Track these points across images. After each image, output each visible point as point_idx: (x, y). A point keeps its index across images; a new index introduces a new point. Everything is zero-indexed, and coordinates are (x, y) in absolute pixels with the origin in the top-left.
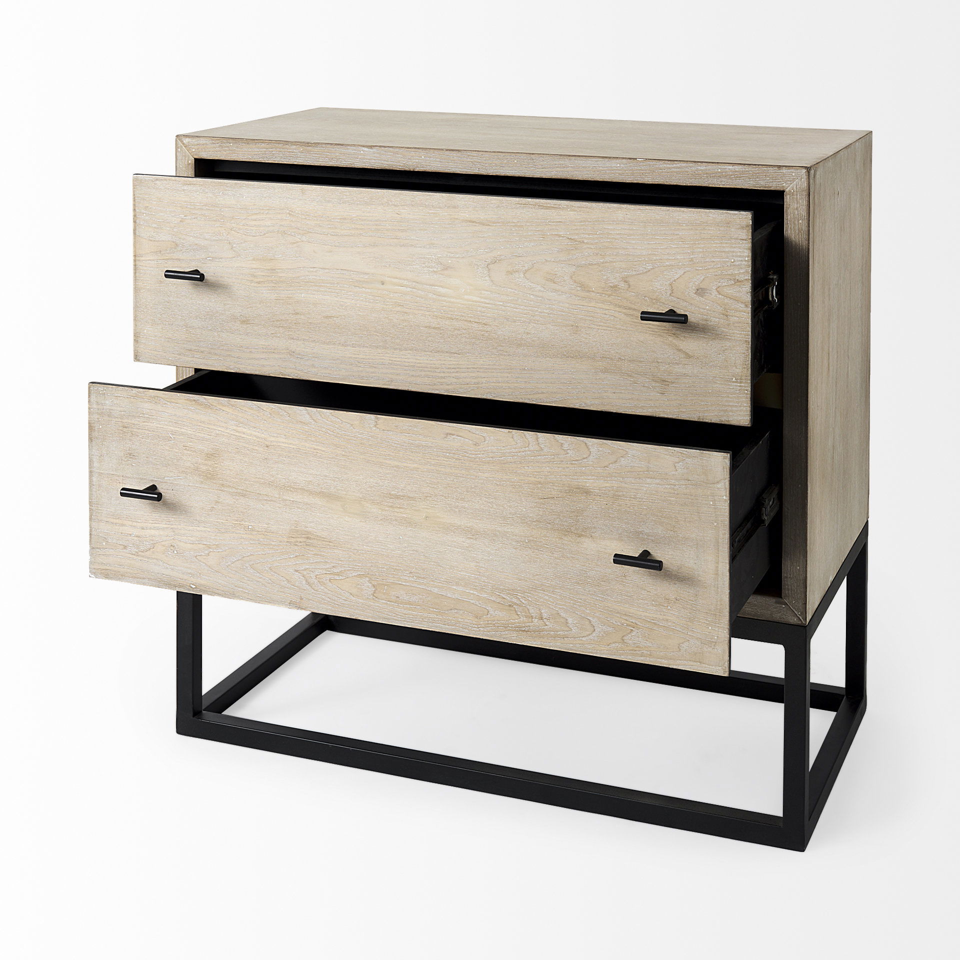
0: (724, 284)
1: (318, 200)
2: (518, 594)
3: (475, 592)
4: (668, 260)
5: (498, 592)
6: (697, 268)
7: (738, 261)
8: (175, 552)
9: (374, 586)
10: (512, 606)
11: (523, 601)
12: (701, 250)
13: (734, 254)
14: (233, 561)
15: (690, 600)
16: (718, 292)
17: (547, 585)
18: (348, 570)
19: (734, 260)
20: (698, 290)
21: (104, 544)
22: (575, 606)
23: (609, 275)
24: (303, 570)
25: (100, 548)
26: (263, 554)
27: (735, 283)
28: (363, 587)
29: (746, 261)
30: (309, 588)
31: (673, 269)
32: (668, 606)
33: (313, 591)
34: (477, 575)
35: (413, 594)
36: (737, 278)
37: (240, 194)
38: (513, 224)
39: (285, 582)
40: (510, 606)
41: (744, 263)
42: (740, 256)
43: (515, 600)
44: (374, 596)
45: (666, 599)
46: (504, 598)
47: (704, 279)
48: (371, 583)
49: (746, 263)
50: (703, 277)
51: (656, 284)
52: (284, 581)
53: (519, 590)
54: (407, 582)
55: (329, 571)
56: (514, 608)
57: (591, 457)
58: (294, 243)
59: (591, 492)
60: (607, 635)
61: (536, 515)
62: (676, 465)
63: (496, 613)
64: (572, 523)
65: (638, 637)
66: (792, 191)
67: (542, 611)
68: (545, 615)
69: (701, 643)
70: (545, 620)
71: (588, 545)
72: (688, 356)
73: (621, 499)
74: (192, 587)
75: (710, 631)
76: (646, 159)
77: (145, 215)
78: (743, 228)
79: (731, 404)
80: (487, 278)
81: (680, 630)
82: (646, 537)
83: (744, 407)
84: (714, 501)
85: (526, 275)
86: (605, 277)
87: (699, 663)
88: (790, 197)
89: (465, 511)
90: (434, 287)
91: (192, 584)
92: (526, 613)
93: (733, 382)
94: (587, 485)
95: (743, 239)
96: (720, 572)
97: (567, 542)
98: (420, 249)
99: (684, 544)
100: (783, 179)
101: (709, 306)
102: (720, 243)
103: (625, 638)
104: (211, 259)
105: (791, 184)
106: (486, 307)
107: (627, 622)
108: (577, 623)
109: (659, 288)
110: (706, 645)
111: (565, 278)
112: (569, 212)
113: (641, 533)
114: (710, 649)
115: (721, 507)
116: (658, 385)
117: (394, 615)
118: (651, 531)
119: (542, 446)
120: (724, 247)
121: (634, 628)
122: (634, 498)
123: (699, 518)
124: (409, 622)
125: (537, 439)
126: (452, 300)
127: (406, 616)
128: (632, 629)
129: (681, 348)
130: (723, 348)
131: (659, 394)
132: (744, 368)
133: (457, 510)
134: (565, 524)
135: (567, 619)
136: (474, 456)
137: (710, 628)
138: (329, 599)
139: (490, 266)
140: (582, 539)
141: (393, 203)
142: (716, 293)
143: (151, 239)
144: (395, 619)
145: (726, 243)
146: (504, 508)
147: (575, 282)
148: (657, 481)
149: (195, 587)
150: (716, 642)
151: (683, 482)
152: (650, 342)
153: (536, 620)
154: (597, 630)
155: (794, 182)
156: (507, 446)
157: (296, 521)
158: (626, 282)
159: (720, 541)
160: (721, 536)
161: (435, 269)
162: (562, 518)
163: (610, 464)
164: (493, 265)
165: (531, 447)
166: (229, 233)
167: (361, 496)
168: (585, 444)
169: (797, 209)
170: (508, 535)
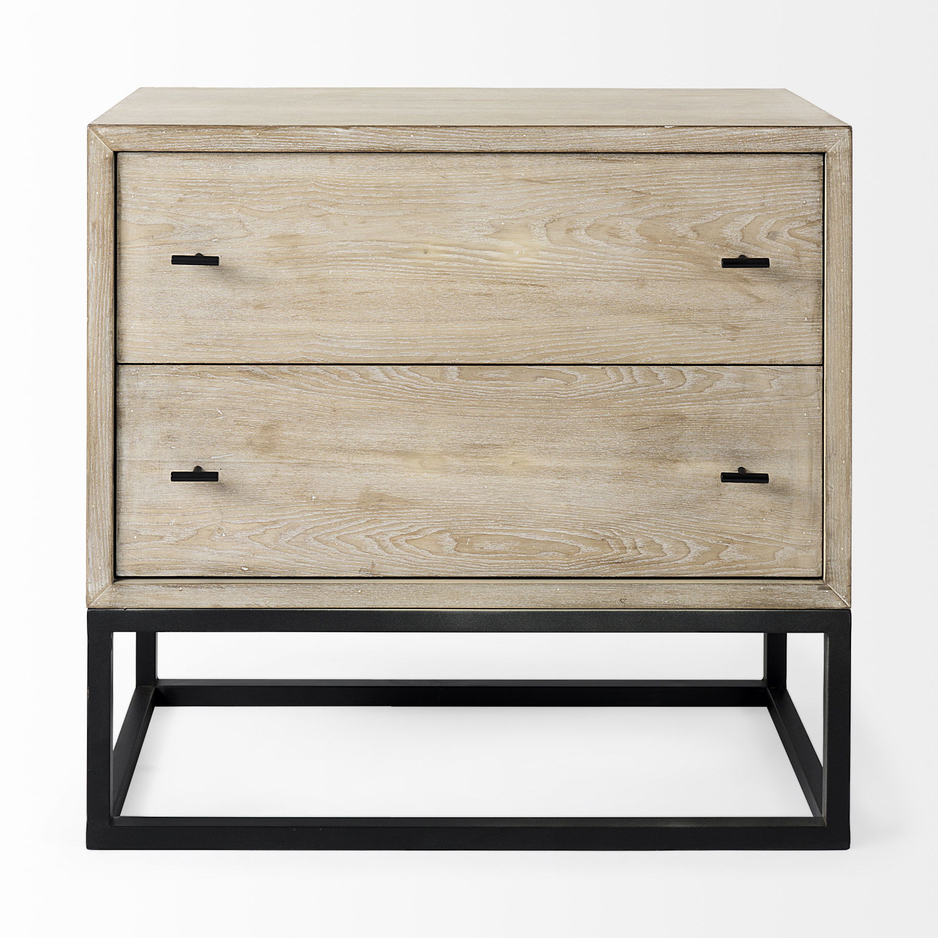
0: (795, 226)
1: (349, 168)
2: (611, 527)
3: (565, 532)
4: (739, 206)
5: (591, 528)
6: (768, 212)
7: (809, 202)
8: (224, 535)
9: (456, 540)
10: (605, 540)
11: (617, 534)
12: (772, 194)
13: (806, 196)
14: (294, 535)
15: (785, 509)
16: (789, 234)
17: (642, 514)
18: (427, 528)
19: (806, 201)
20: (769, 234)
21: (135, 537)
22: (670, 531)
23: (677, 226)
24: (375, 535)
25: (130, 543)
26: (329, 524)
27: (807, 224)
28: (443, 542)
29: (817, 201)
30: (382, 552)
31: (744, 214)
32: (763, 519)
33: (387, 554)
34: (568, 514)
35: (499, 543)
36: (809, 219)
37: (254, 167)
38: (574, 181)
39: (355, 550)
40: (603, 540)
41: (816, 203)
42: (812, 198)
43: (608, 534)
44: (455, 550)
45: (761, 512)
46: (597, 533)
47: (775, 222)
48: (452, 538)
49: (818, 204)
50: (775, 221)
51: (726, 231)
52: (353, 549)
53: (613, 523)
54: (492, 531)
55: (405, 532)
56: (607, 541)
57: (687, 384)
58: (320, 216)
59: (686, 418)
60: (702, 554)
61: (631, 447)
62: (771, 382)
63: (588, 549)
64: (668, 450)
65: (734, 552)
66: (835, 152)
67: (637, 541)
68: (639, 544)
69: (796, 549)
70: (639, 549)
71: (684, 470)
72: (760, 301)
73: (717, 421)
74: (243, 570)
75: (804, 536)
76: (675, 126)
77: (133, 197)
78: (814, 169)
79: (803, 344)
80: (545, 238)
81: (775, 539)
82: (741, 454)
83: (816, 345)
84: (808, 412)
85: (587, 231)
86: (673, 228)
87: (793, 568)
88: (832, 159)
89: (556, 452)
90: (485, 252)
91: (244, 567)
92: (620, 545)
93: (805, 322)
94: (683, 411)
95: (815, 181)
96: (813, 479)
97: (661, 470)
98: (469, 212)
99: (779, 457)
100: (824, 140)
101: (780, 249)
102: (791, 186)
103: (721, 555)
104: (217, 240)
105: (833, 145)
106: (544, 268)
107: (723, 539)
108: (672, 548)
109: (730, 234)
110: (801, 549)
111: (631, 232)
112: (635, 165)
113: (737, 451)
114: (804, 553)
115: (815, 417)
116: (728, 331)
117: (477, 566)
118: (746, 449)
119: (636, 379)
120: (796, 190)
121: (729, 544)
122: (729, 419)
123: (793, 430)
124: (494, 571)
125: (631, 372)
126: (506, 264)
127: (492, 566)
128: (727, 545)
129: (752, 292)
130: (794, 290)
131: (729, 341)
132: (816, 307)
133: (546, 452)
134: (661, 452)
135: (661, 545)
136: (565, 396)
137: (804, 533)
138: (404, 561)
139: (548, 226)
140: (677, 465)
141: (438, 166)
142: (788, 235)
143: (140, 223)
144: (479, 571)
145: (798, 186)
146: (597, 444)
147: (641, 235)
148: (753, 399)
149: (247, 569)
150: (810, 546)
151: (778, 398)
152: (720, 290)
153: (630, 550)
154: (693, 551)
155: (837, 143)
156: (600, 382)
157: (367, 485)
158: (695, 231)
159: (814, 449)
160: (815, 444)
161: (486, 233)
162: (657, 447)
163: (705, 389)
164: (552, 224)
165: (625, 381)
166: (239, 210)
167: (441, 450)
168: (681, 371)
169: (840, 171)
170: (601, 470)
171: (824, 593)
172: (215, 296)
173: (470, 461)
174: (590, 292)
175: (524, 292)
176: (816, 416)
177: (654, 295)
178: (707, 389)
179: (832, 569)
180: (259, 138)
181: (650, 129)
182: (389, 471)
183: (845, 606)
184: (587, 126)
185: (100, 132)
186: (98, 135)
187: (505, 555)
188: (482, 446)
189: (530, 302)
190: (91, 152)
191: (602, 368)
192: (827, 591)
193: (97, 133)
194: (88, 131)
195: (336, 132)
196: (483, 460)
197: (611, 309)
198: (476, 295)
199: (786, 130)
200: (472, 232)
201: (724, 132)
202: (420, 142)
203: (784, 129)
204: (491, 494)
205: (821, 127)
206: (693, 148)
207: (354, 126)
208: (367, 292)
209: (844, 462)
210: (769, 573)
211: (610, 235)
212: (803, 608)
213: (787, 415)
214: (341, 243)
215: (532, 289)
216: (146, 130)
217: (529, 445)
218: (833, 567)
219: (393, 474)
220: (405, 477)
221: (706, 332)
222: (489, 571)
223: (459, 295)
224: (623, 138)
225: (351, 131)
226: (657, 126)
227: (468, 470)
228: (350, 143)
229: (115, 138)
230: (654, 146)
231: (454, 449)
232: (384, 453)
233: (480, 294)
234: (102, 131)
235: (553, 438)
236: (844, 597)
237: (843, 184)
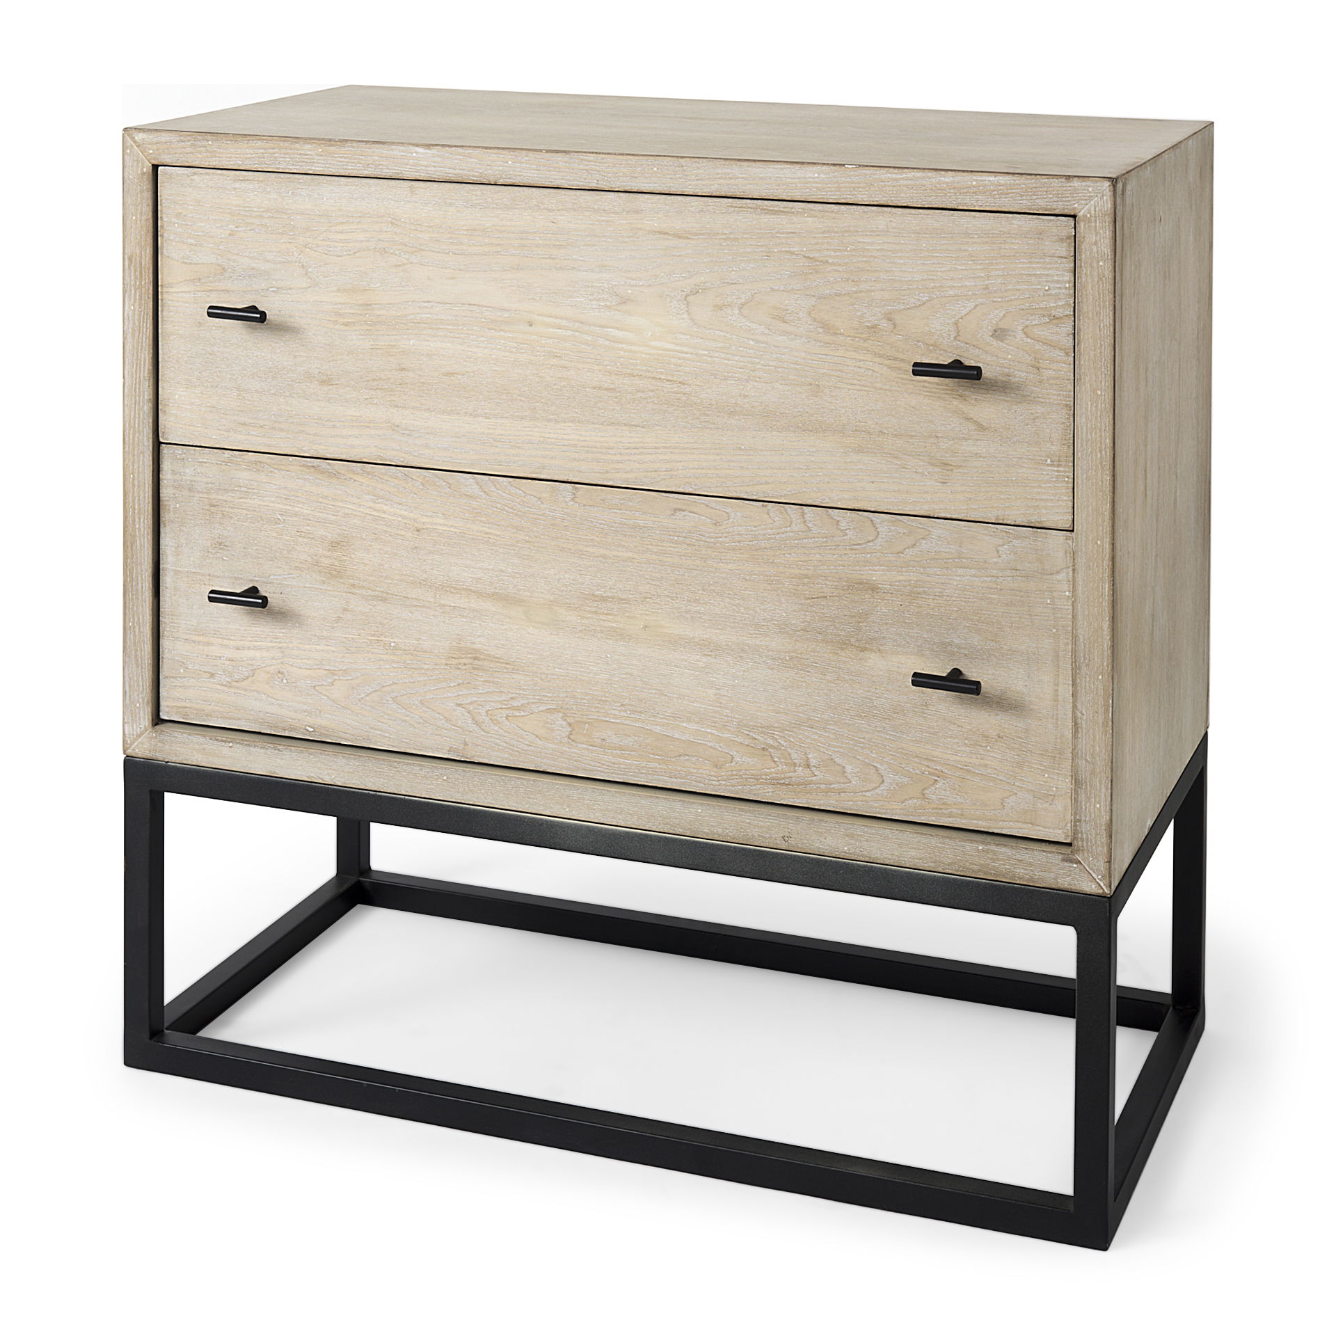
0: (1034, 323)
1: (434, 202)
2: (776, 733)
3: (713, 731)
4: (952, 287)
5: (747, 731)
6: (995, 299)
7: (1055, 288)
8: (285, 681)
9: (570, 725)
10: (767, 749)
11: (782, 743)
12: (1000, 273)
13: (1049, 279)
14: (368, 692)
15: (1018, 737)
16: (1025, 333)
17: (817, 719)
18: (533, 703)
19: (1049, 287)
20: (995, 331)
21: (182, 671)
22: (856, 748)
23: (865, 311)
24: (469, 704)
25: (176, 678)
26: (410, 682)
27: (1051, 320)
28: (554, 726)
29: (1066, 288)
30: (476, 728)
31: (959, 300)
32: (987, 746)
33: (483, 733)
34: (716, 707)
35: (625, 735)
36: (1053, 313)
37: (318, 194)
38: (724, 237)
39: (443, 721)
40: (763, 749)
41: (1063, 291)
42: (1058, 282)
43: (770, 741)
44: (569, 738)
45: (984, 736)
46: (755, 739)
47: (1004, 315)
48: (565, 720)
49: (1067, 292)
50: (1004, 312)
51: (934, 322)
52: (441, 720)
53: (777, 727)
54: (617, 718)
55: (506, 705)
56: (770, 752)
57: (879, 540)
58: (399, 266)
59: (879, 588)
60: (901, 787)
61: (802, 622)
62: (999, 548)
63: (743, 760)
64: (852, 632)
65: (945, 790)
66: (1088, 215)
67: (809, 756)
68: (813, 762)
69: (1034, 797)
70: (813, 769)
71: (875, 663)
72: (981, 428)
73: (922, 598)
74: (308, 731)
75: (1046, 780)
76: (860, 165)
77: (176, 225)
78: (1062, 240)
79: (1044, 497)
80: (685, 316)
81: (1003, 779)
82: (956, 650)
83: (1063, 501)
84: (1052, 598)
85: (742, 310)
86: (859, 314)
87: (1030, 825)
88: (1085, 226)
89: (701, 618)
90: (606, 329)
91: (309, 726)
92: (786, 759)
93: (1048, 465)
94: (874, 578)
95: (1062, 257)
96: (1060, 699)
97: (844, 659)
98: (585, 273)
99: (1011, 659)
100: (1073, 197)
101: (1011, 355)
102: (1027, 263)
103: (926, 791)
104: (275, 289)
105: (1087, 204)
106: (683, 358)
107: (930, 770)
108: (858, 772)
109: (939, 328)
110: (1041, 799)
111: (801, 315)
112: (807, 219)
113: (950, 644)
114: (1046, 805)
115: (1062, 607)
116: (936, 469)
117: (598, 764)
118: (963, 642)
119: (809, 525)
120: (1033, 268)
121: (939, 777)
122: (939, 596)
123: (1031, 622)
124: (620, 774)
125: (803, 515)
126: (633, 348)
127: (616, 766)
128: (936, 778)
129: (972, 416)
130: (1032, 417)
131: (938, 484)
132: (1064, 444)
133: (688, 616)
134: (843, 633)
135: (844, 767)
136: (712, 540)
137: (1046, 775)
138: (505, 745)
139: (689, 298)
140: (867, 654)
141: (546, 206)
142: (1023, 336)
143: (185, 261)
144: (599, 771)
145: (1038, 262)
146: (756, 612)
147: (815, 321)
148: (973, 571)
149: (312, 730)
150: (1054, 796)
151: (1009, 573)
152: (925, 408)
153: (800, 768)
154: (887, 781)
155: (1092, 202)
156: (760, 526)
157: (458, 635)
158: (889, 319)
159: (1061, 654)
160: (1062, 647)
161: (608, 304)
162: (837, 626)
163: (905, 549)
164: (693, 296)
165: (794, 528)
166: (302, 251)
167: (552, 598)
168: (872, 521)
169: (1096, 243)
170: (761, 650)
171: (1070, 867)
172: (274, 364)
173: (589, 618)
174: (745, 396)
175: (658, 390)
176: (1065, 605)
177: (833, 407)
178: (907, 550)
179: (1082, 833)
180: (322, 156)
181: (825, 168)
182: (485, 619)
183: (1101, 891)
184: (739, 160)
185: (136, 138)
186: (135, 142)
187: (633, 753)
188: (604, 599)
189: (665, 404)
190: (127, 164)
191: (763, 506)
192: (1075, 866)
193: (133, 138)
194: (123, 137)
195: (416, 152)
196: (604, 619)
197: (774, 423)
198: (595, 388)
199: (1017, 180)
200: (590, 300)
201: (928, 177)
202: (520, 172)
203: (1016, 177)
204: (615, 666)
205: (1068, 177)
206: (885, 199)
207: (437, 145)
208: (457, 374)
209: (1100, 677)
210: (995, 828)
211: (774, 318)
212: (1040, 886)
213: (1022, 599)
214: (426, 304)
215: (669, 386)
216: (189, 138)
217: (665, 604)
218: (1083, 830)
219: (490, 625)
220: (506, 629)
221: (906, 468)
222: (613, 773)
223: (573, 387)
224: (788, 180)
225: (434, 151)
226: (834, 165)
227: (585, 630)
228: (433, 169)
229: (155, 147)
230: (830, 193)
231: (568, 599)
232: (479, 594)
233: (600, 388)
234: (139, 137)
235: (698, 598)
236: (1100, 877)
237: (1101, 263)
